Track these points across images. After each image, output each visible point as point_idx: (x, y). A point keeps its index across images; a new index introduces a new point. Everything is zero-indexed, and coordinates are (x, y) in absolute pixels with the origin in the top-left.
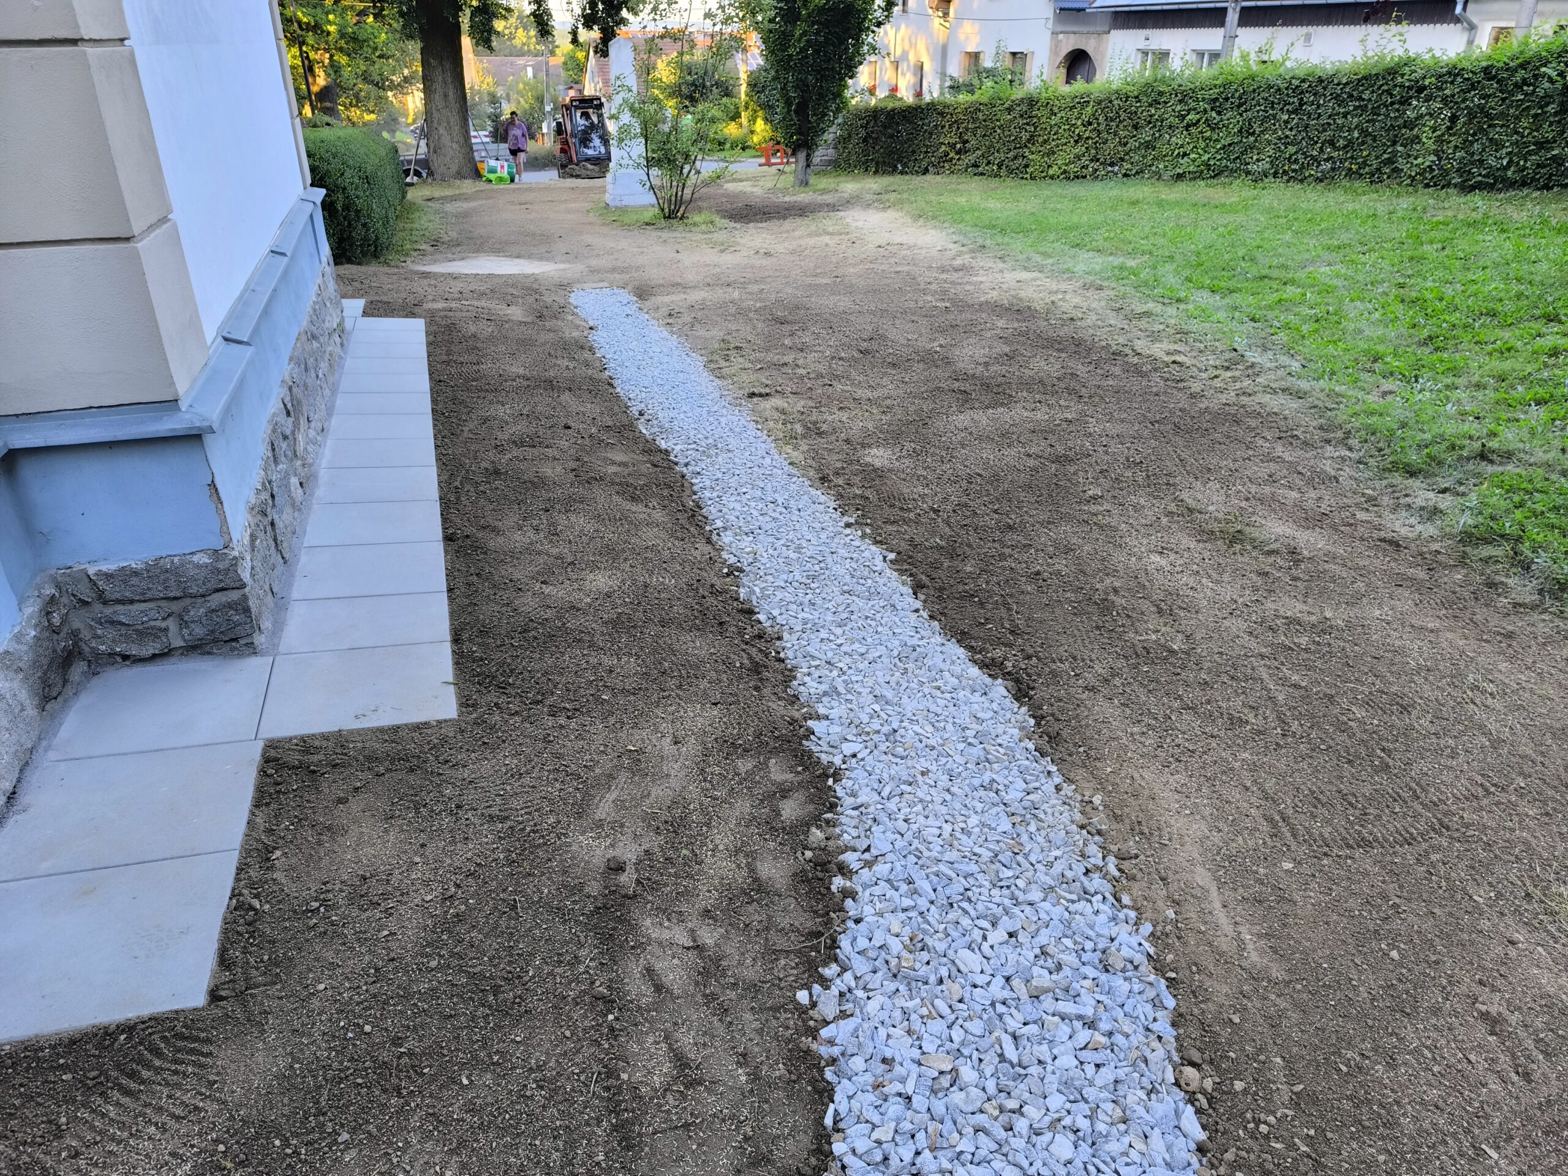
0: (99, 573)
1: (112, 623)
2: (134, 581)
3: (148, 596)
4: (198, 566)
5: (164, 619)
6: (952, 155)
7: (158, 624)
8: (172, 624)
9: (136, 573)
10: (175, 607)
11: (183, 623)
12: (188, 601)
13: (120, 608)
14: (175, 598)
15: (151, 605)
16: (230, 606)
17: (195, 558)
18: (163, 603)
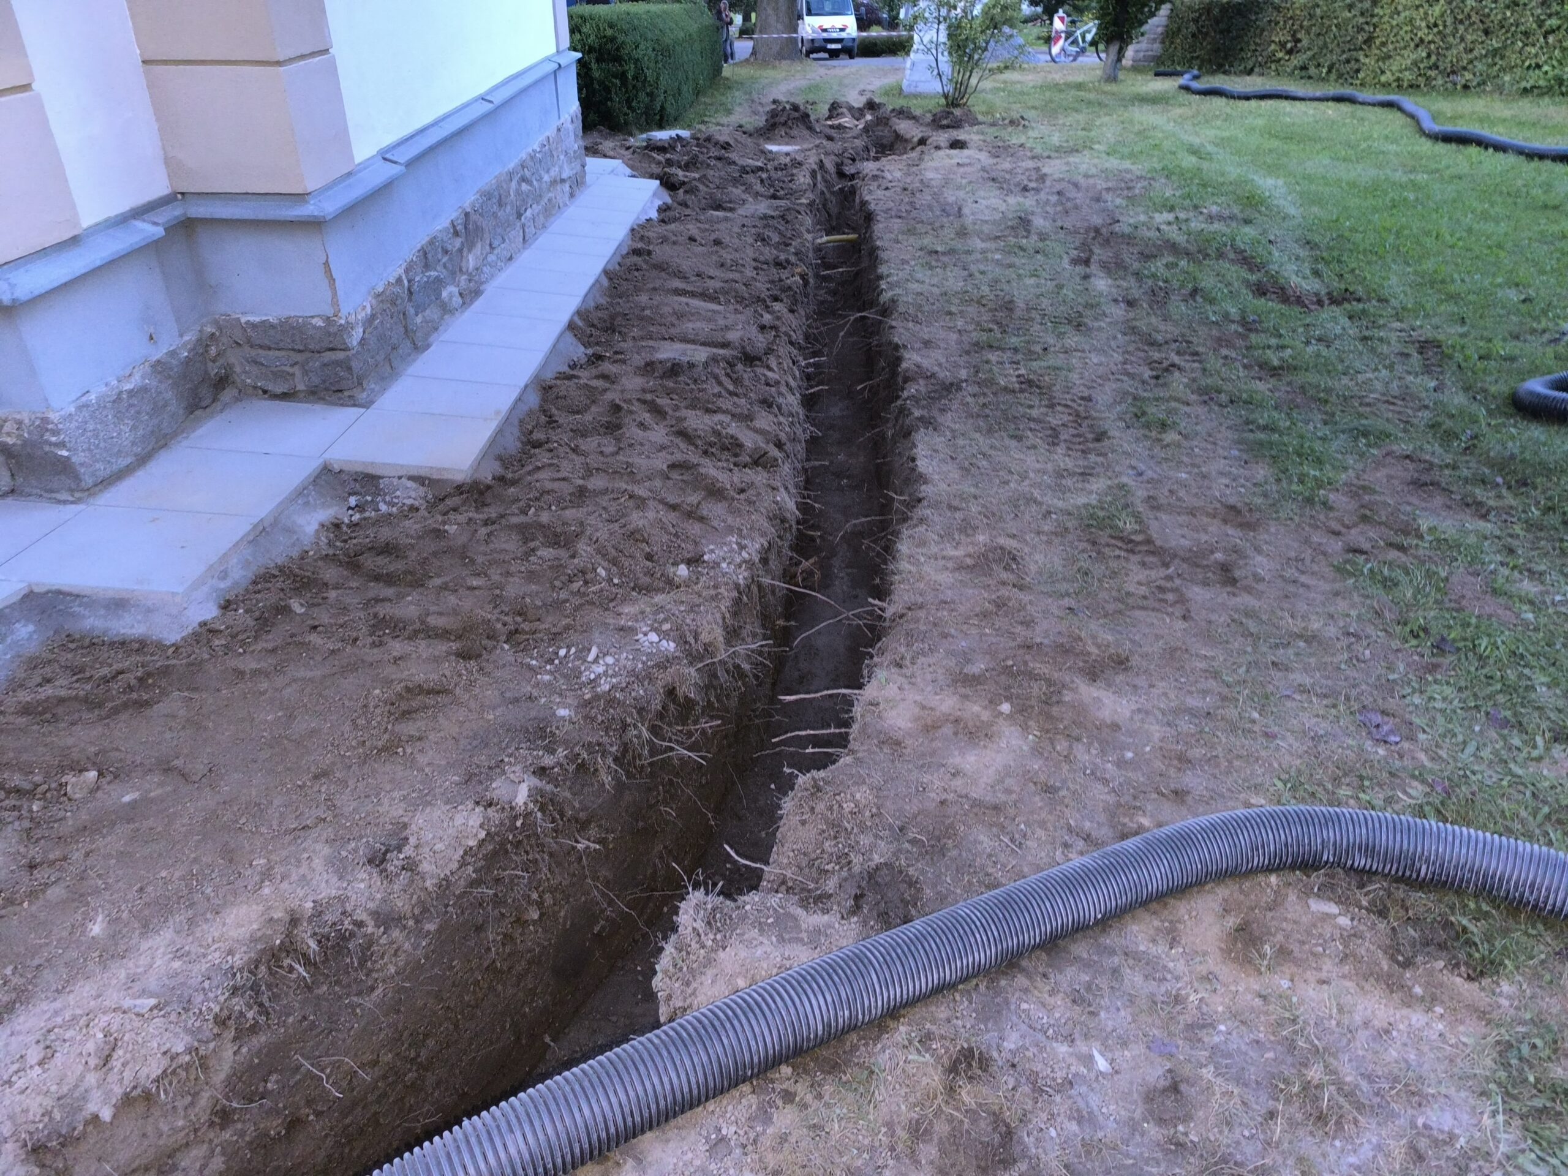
0: (248, 322)
1: (256, 363)
2: (272, 332)
3: (281, 345)
4: (315, 327)
5: (292, 366)
6: (1280, 55)
7: (288, 369)
8: (296, 370)
9: (272, 326)
10: (299, 357)
11: (305, 373)
12: (308, 355)
13: (261, 351)
14: (300, 351)
15: (283, 353)
16: (338, 363)
17: (314, 321)
18: (292, 353)
